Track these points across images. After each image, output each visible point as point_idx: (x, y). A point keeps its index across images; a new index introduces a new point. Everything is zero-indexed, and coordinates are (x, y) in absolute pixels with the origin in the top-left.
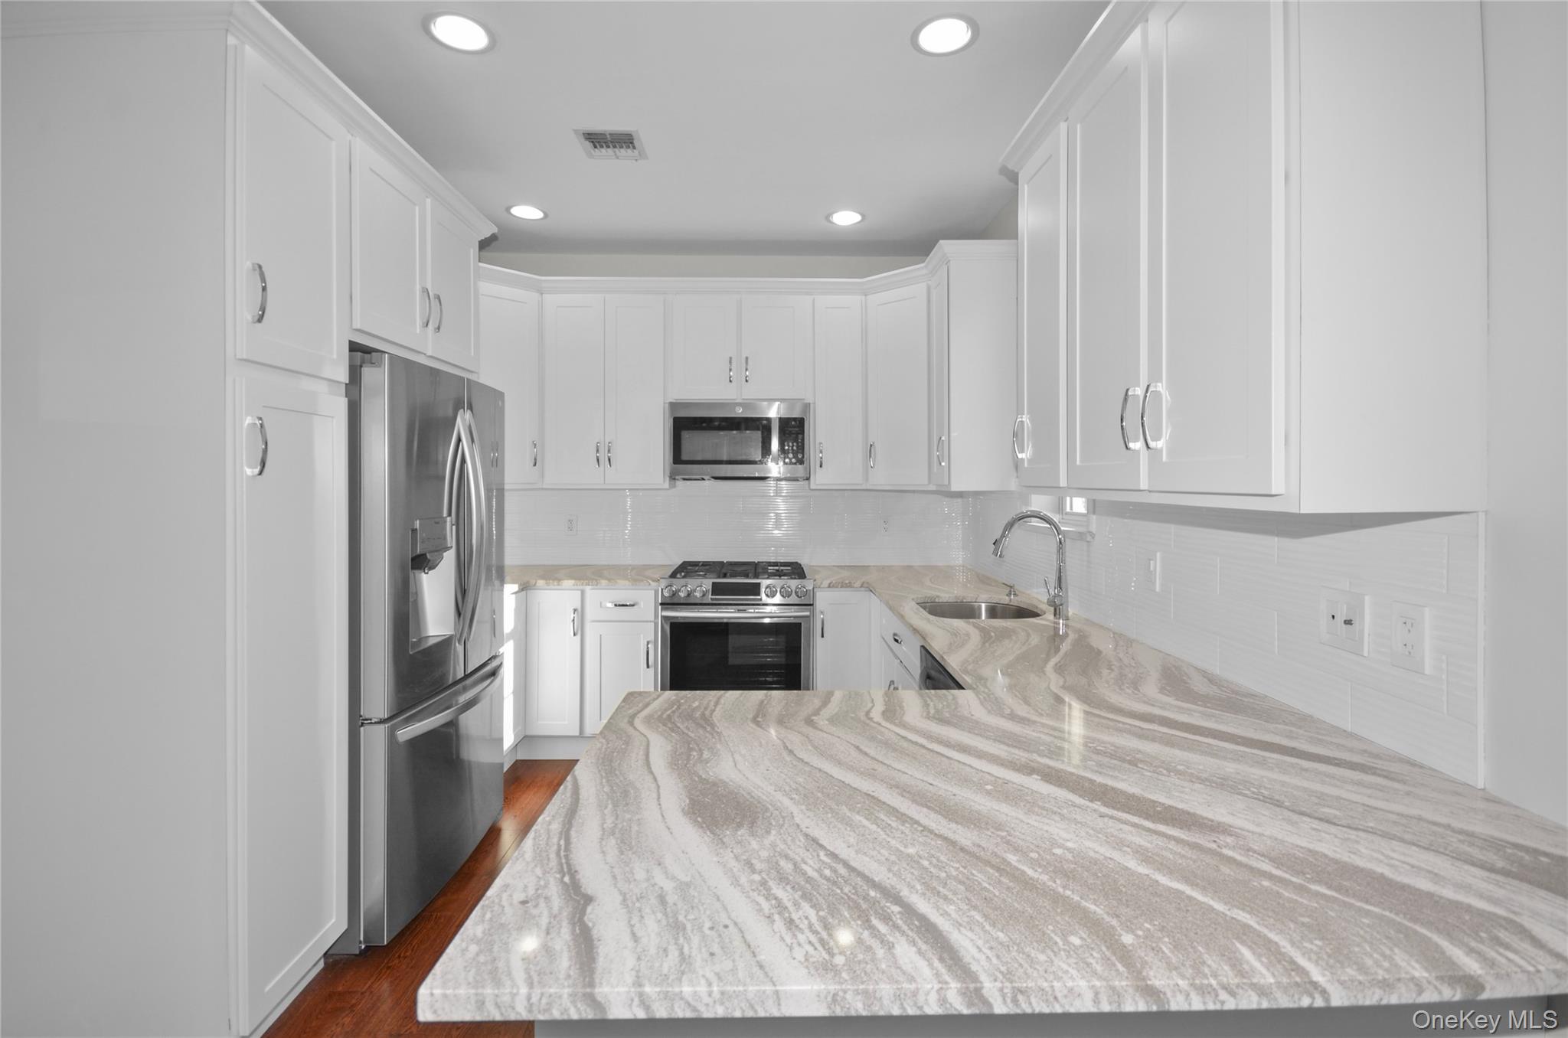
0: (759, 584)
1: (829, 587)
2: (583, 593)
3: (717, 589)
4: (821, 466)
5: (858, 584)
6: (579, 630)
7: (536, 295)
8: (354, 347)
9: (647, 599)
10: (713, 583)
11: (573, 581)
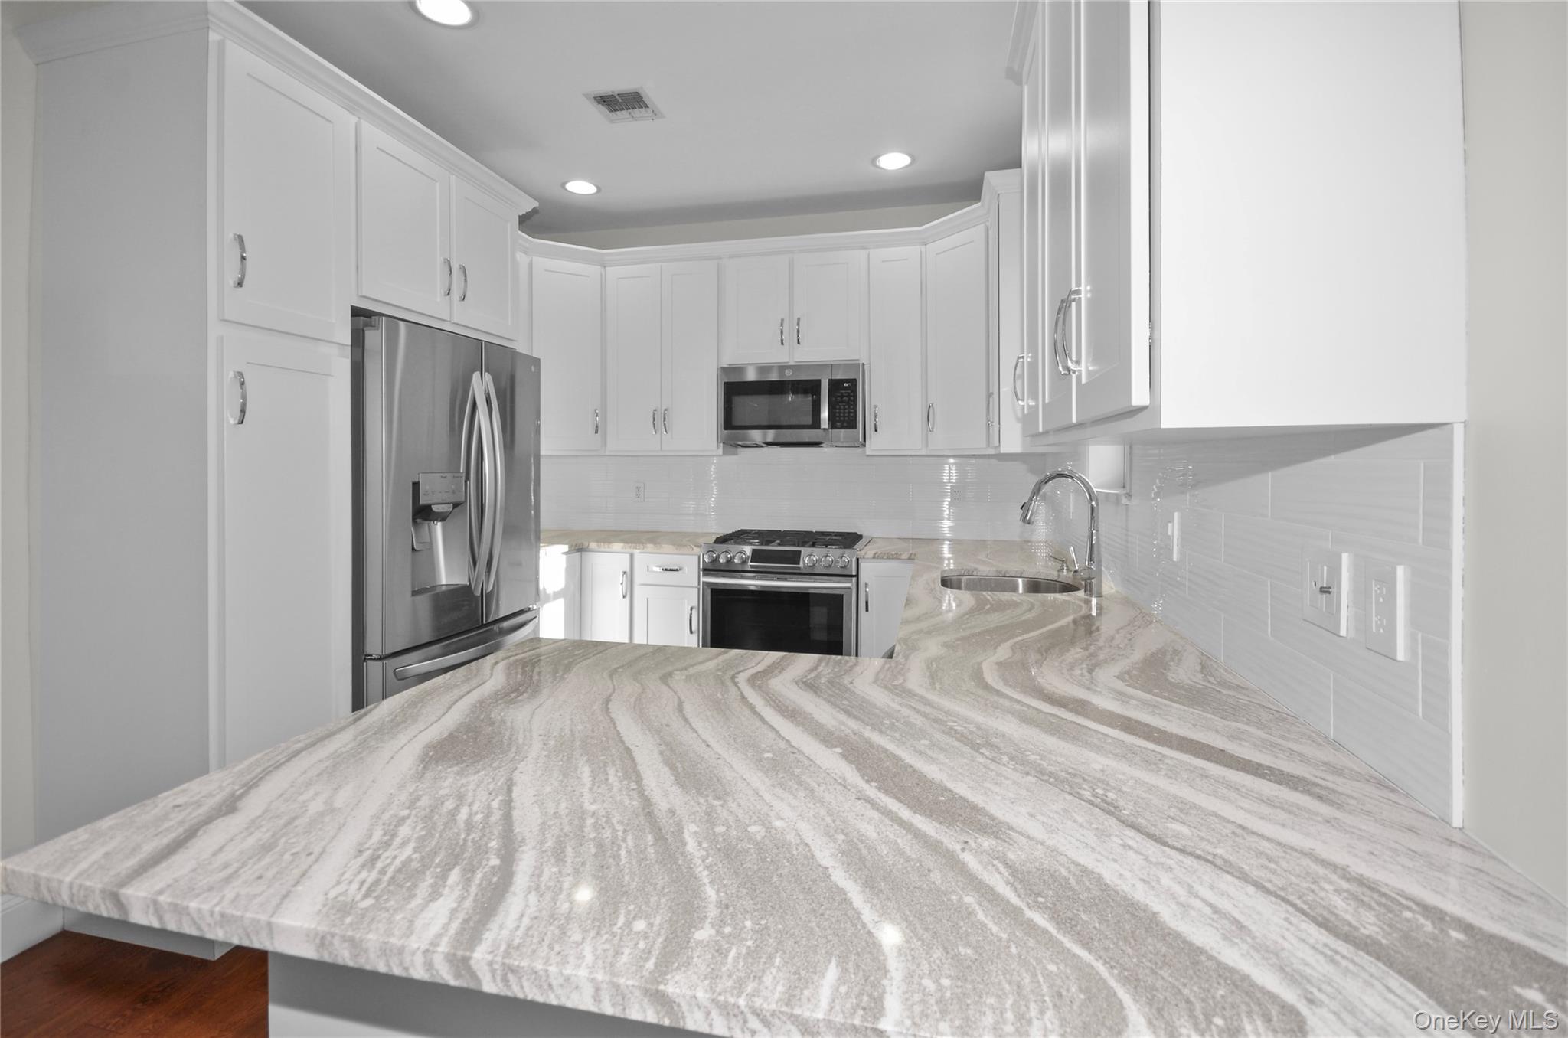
0: (800, 552)
1: (874, 558)
2: (632, 556)
3: (757, 556)
4: (876, 431)
5: (905, 556)
6: (630, 594)
7: (598, 268)
8: (356, 312)
9: (691, 564)
10: (753, 550)
11: (622, 545)
